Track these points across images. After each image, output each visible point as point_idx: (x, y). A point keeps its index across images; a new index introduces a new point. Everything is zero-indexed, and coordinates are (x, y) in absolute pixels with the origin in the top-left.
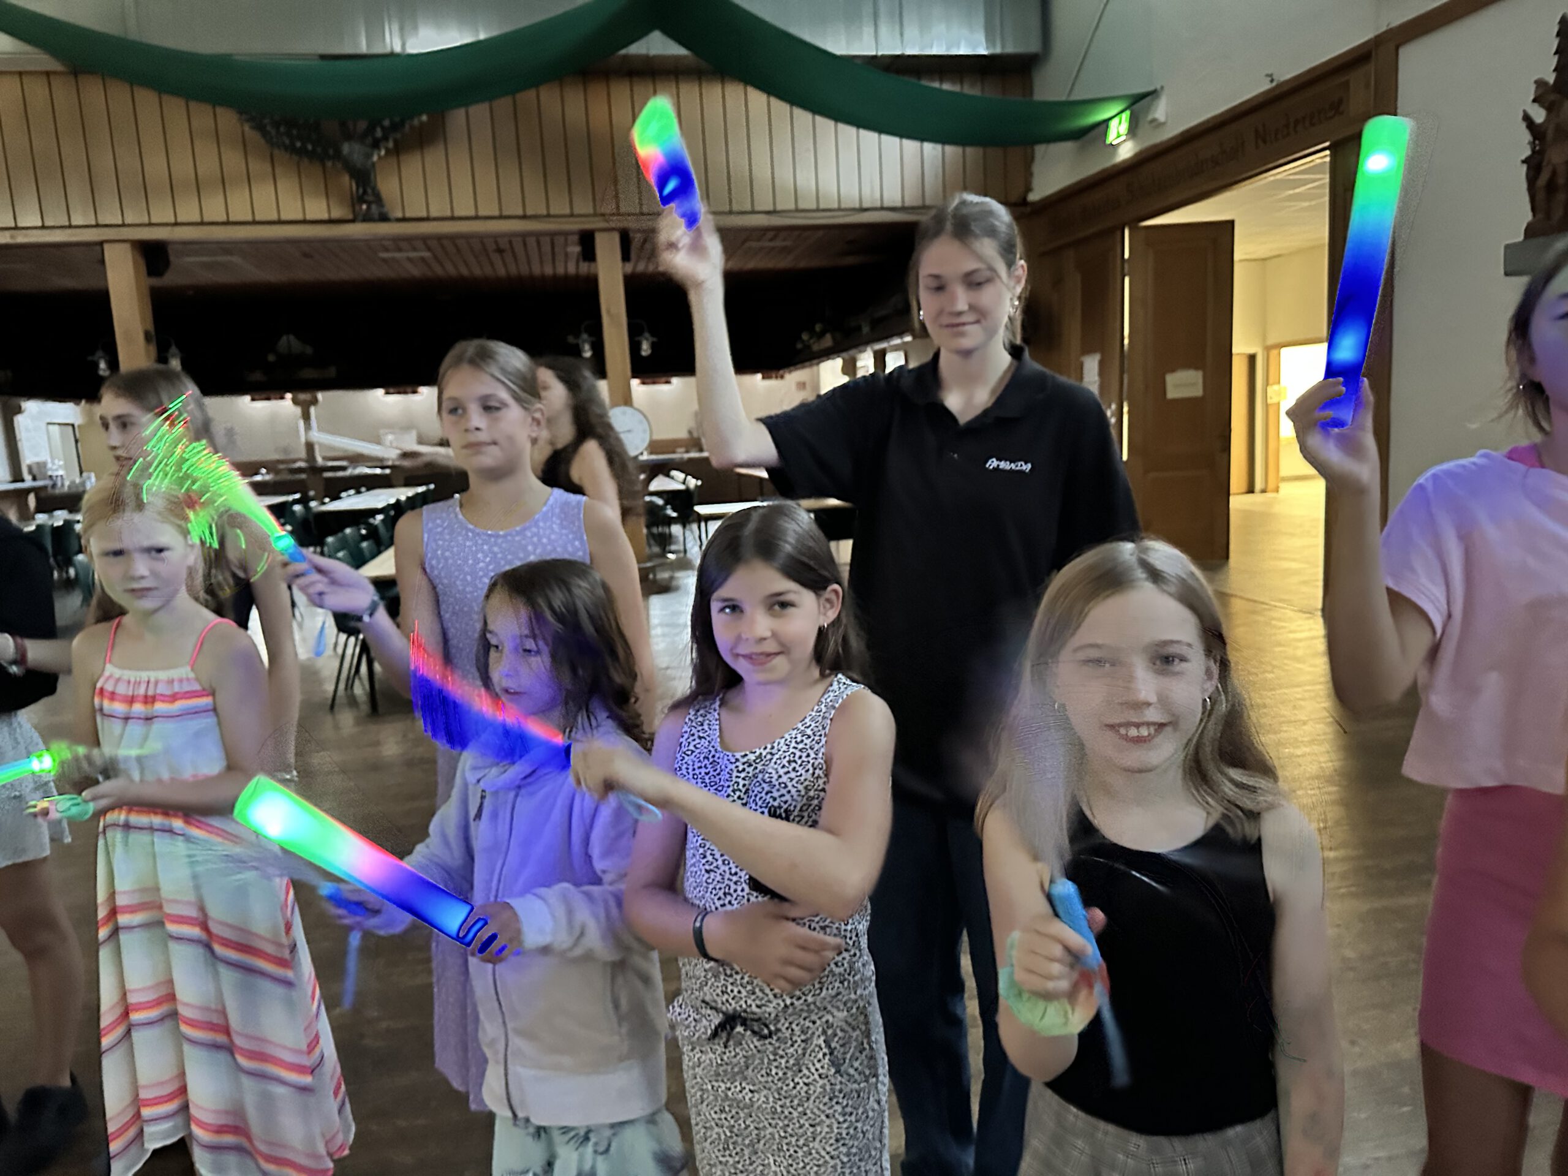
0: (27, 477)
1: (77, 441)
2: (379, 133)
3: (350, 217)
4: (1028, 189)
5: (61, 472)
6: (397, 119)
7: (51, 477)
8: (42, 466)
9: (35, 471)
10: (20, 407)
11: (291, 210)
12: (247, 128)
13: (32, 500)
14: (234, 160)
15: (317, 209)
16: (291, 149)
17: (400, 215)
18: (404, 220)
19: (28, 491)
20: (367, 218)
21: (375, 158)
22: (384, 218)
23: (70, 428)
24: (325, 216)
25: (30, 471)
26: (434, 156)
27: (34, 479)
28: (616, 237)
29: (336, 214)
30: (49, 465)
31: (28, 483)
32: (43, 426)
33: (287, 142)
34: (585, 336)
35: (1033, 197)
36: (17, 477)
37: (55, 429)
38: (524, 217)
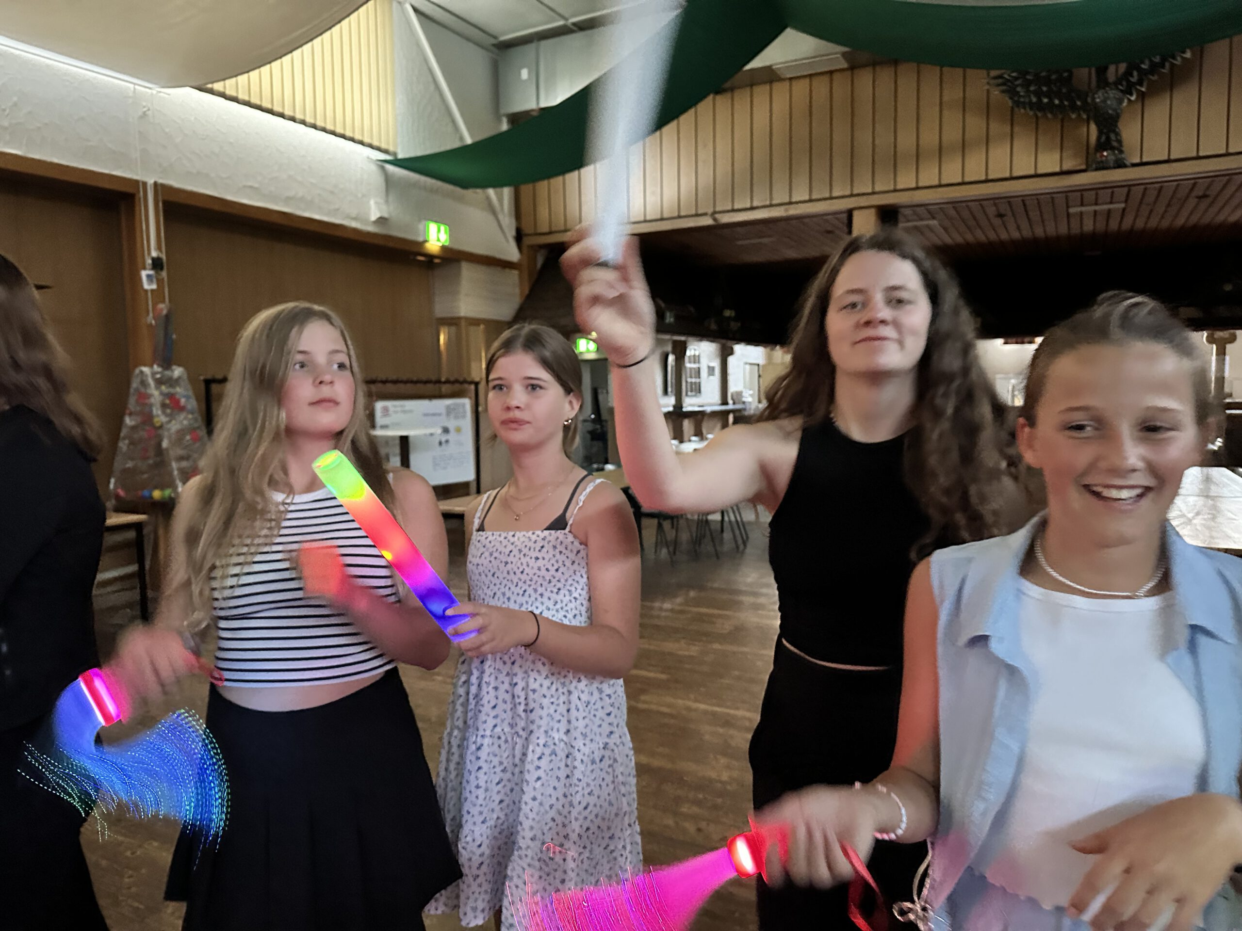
0: (730, 402)
1: (759, 376)
2: (1134, 79)
3: (1083, 167)
5: (750, 399)
6: (1157, 59)
7: (744, 403)
8: (739, 394)
9: (735, 397)
10: (732, 349)
11: (1024, 166)
12: (996, 93)
13: (731, 418)
14: (976, 124)
15: (1050, 162)
16: (1039, 107)
17: (1137, 160)
19: (727, 412)
20: (1102, 166)
21: (1125, 103)
22: (1120, 164)
23: (756, 367)
24: (1056, 168)
25: (732, 399)
27: (734, 403)
29: (1068, 165)
30: (744, 394)
31: (730, 406)
32: (742, 364)
33: (1034, 100)
36: (725, 402)
37: (748, 367)
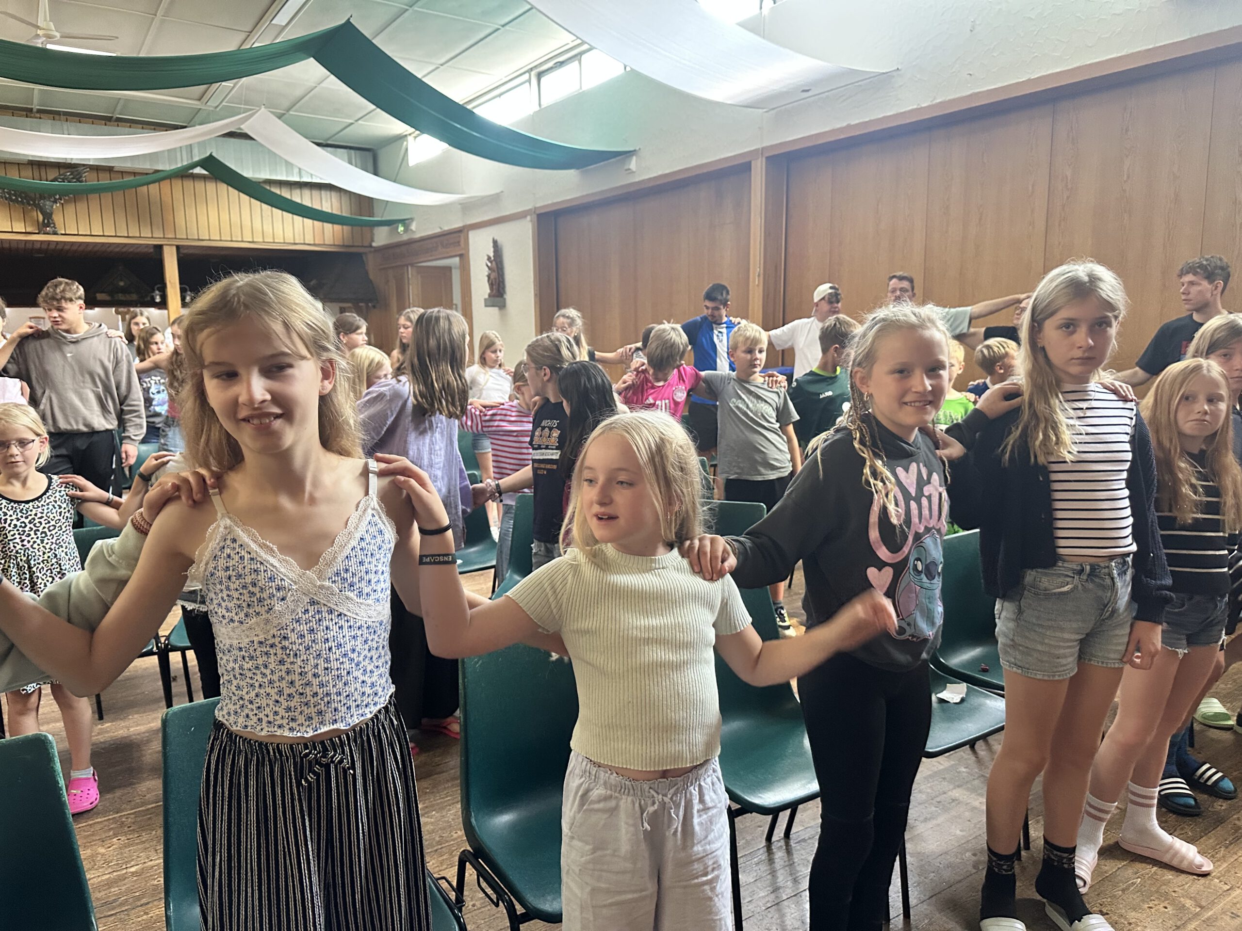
2: (57, 197)
4: (373, 241)
15: (19, 227)
16: (10, 200)
18: (66, 234)
20: (47, 233)
21: (54, 207)
22: (55, 233)
24: (24, 231)
26: (82, 206)
28: (174, 248)
29: (29, 230)
34: (157, 292)
35: (374, 244)
38: (128, 237)
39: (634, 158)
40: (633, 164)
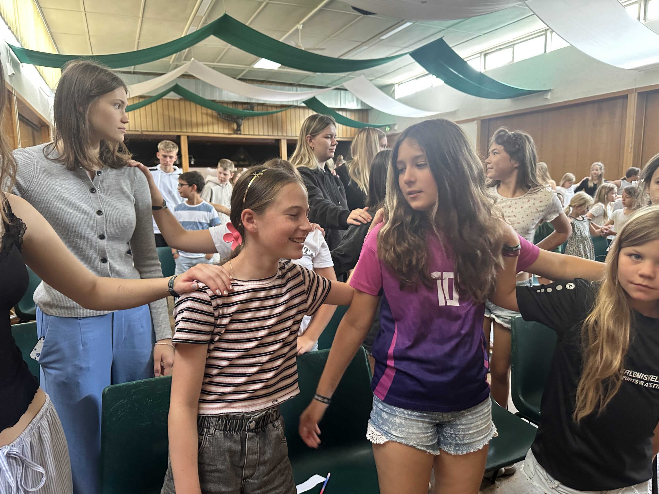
2: (243, 117)
3: (233, 133)
18: (244, 135)
20: (237, 134)
21: (241, 121)
22: (240, 134)
24: (228, 133)
26: (251, 121)
28: (286, 140)
39: (550, 93)
40: (549, 96)
